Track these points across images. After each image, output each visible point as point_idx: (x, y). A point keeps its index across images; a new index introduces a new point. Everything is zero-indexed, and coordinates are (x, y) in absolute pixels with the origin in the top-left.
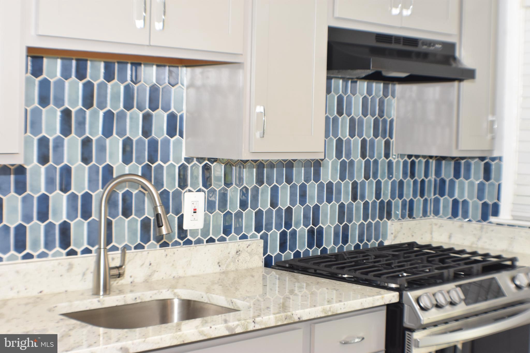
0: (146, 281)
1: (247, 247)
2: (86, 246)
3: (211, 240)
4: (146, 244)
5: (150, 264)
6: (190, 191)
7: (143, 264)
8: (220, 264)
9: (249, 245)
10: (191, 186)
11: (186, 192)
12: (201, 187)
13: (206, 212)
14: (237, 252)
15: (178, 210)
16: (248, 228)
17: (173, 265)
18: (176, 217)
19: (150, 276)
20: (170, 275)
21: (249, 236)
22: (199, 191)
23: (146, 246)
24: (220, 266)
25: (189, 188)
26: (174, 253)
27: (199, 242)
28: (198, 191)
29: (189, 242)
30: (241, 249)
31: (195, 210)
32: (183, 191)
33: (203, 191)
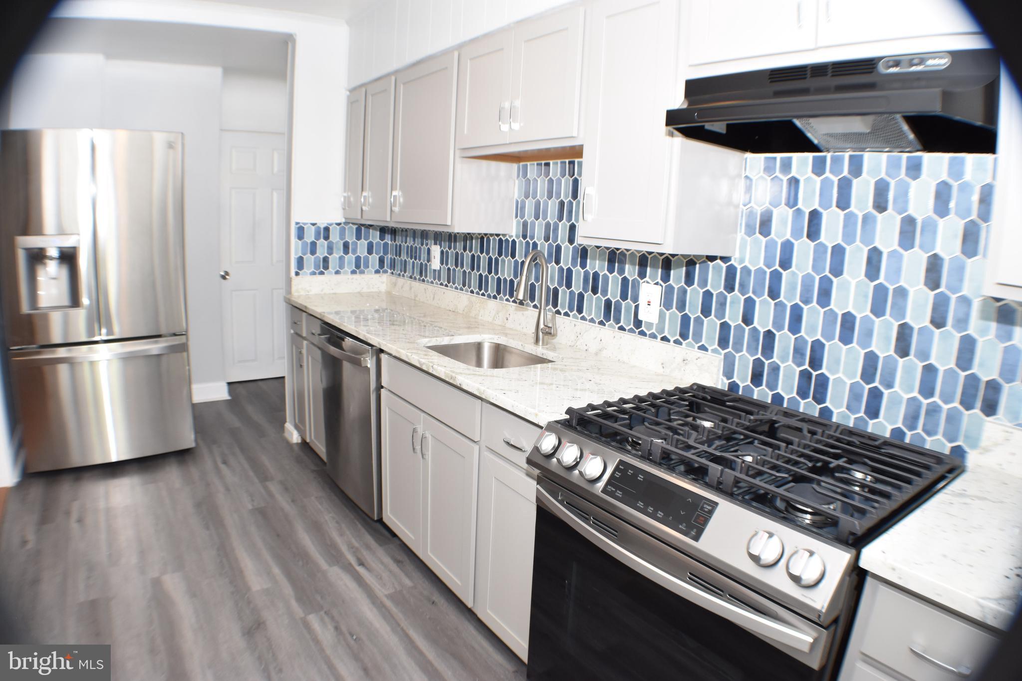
0: (596, 354)
1: (697, 359)
2: (567, 310)
3: (664, 339)
4: (607, 322)
5: (601, 340)
6: (648, 282)
7: (595, 338)
8: (663, 366)
9: (699, 358)
10: (650, 278)
11: (644, 282)
12: (659, 280)
13: (662, 307)
14: (684, 360)
15: (635, 299)
16: (710, 339)
17: (619, 348)
18: (634, 305)
19: (600, 350)
20: (616, 357)
21: (710, 349)
22: (657, 284)
23: (607, 324)
24: (663, 367)
25: (647, 279)
26: (621, 338)
27: (654, 336)
28: (655, 284)
29: (643, 333)
30: (689, 359)
31: (649, 302)
32: (641, 281)
33: (661, 285)
